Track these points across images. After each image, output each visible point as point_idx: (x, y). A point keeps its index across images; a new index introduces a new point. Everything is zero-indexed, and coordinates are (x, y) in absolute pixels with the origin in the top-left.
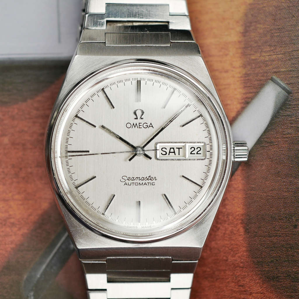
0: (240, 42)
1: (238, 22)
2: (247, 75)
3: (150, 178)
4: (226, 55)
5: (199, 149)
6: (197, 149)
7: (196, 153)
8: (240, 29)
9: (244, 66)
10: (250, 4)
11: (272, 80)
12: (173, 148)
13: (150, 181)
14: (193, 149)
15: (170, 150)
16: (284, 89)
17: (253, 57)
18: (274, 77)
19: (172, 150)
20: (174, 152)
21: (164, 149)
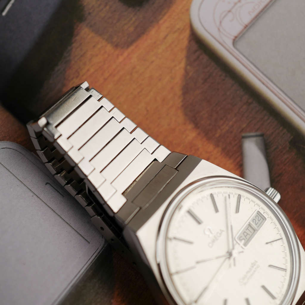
0: (199, 134)
1: (185, 124)
2: (223, 150)
3: (253, 265)
4: (198, 149)
5: (257, 217)
6: (256, 218)
7: (258, 222)
8: (190, 126)
9: (217, 145)
10: (182, 106)
11: (243, 137)
12: (245, 232)
13: (255, 267)
14: (254, 221)
15: (244, 235)
16: (256, 136)
17: (217, 135)
18: (244, 135)
19: (246, 234)
20: (248, 234)
21: (241, 238)
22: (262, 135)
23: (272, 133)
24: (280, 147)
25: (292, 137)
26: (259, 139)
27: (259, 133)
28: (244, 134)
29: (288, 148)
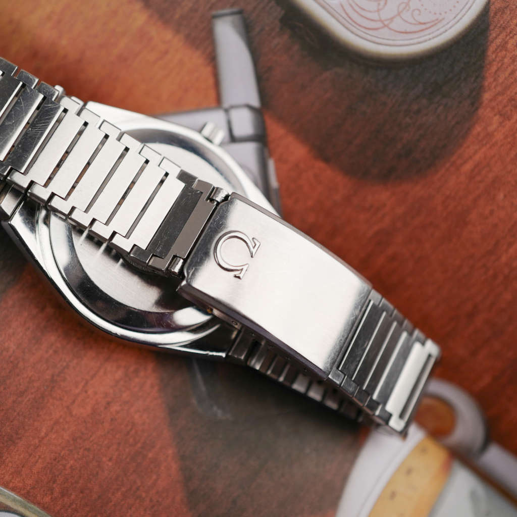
2: (187, 37)
9: (178, 31)
11: (215, 17)
16: (232, 14)
17: (177, 16)
22: (240, 12)
23: (255, 8)
24: (267, 28)
25: (283, 12)
26: (236, 18)
27: (235, 9)
28: (214, 13)
29: (277, 30)
